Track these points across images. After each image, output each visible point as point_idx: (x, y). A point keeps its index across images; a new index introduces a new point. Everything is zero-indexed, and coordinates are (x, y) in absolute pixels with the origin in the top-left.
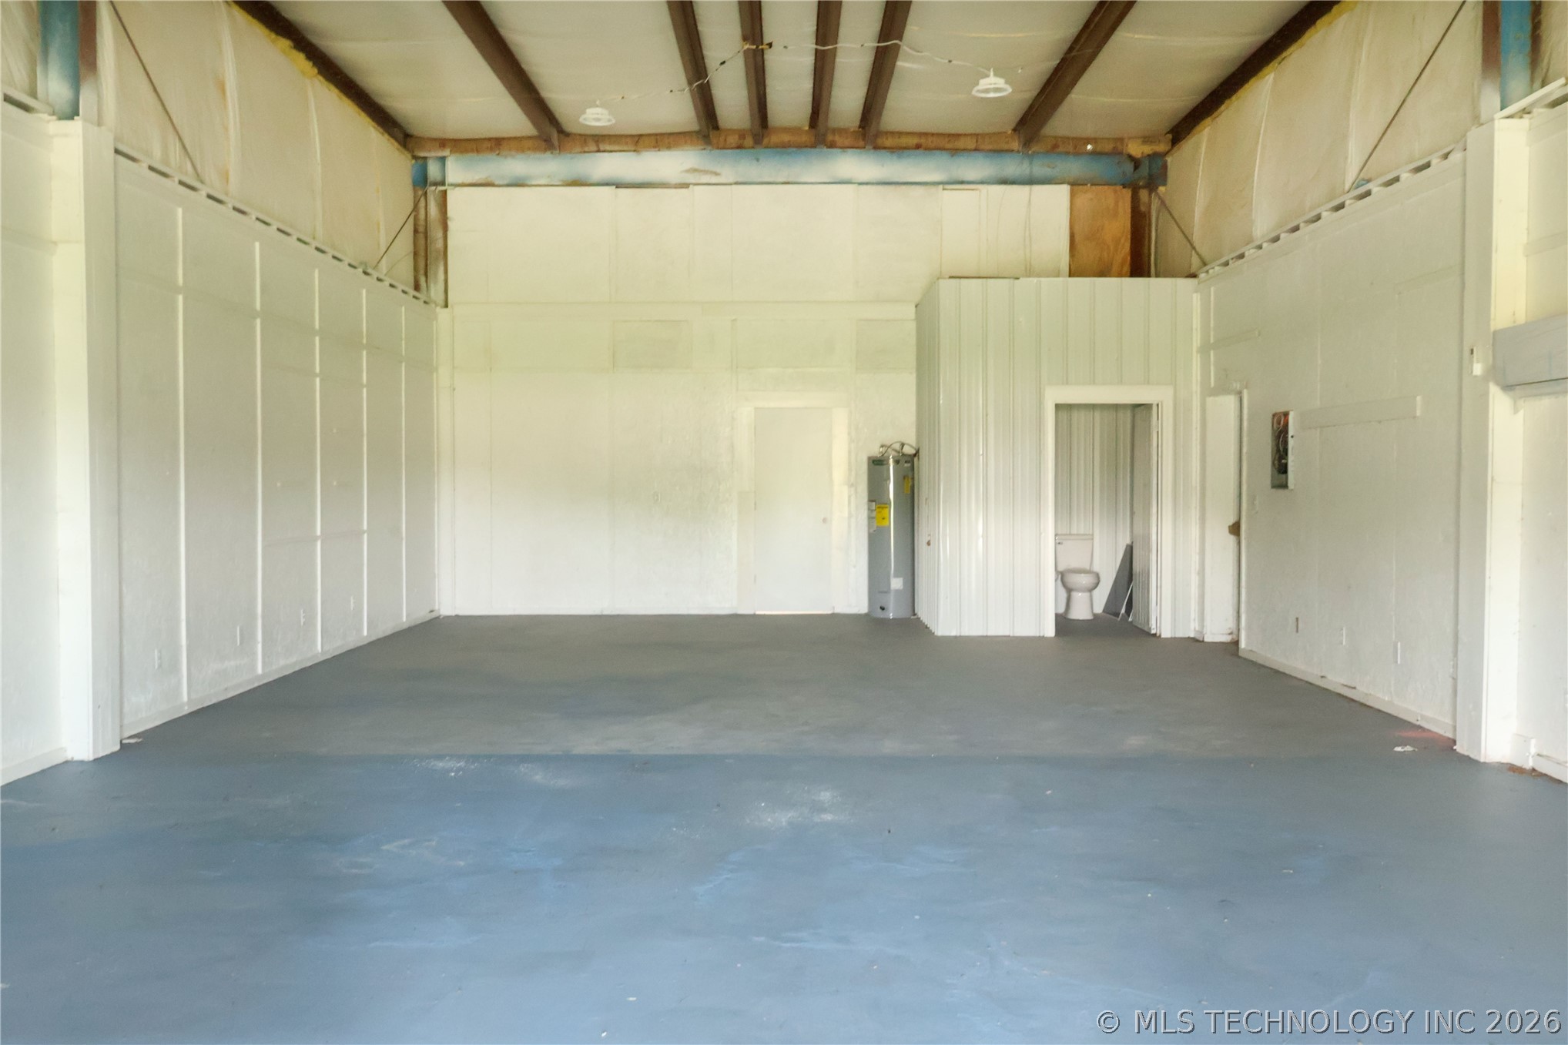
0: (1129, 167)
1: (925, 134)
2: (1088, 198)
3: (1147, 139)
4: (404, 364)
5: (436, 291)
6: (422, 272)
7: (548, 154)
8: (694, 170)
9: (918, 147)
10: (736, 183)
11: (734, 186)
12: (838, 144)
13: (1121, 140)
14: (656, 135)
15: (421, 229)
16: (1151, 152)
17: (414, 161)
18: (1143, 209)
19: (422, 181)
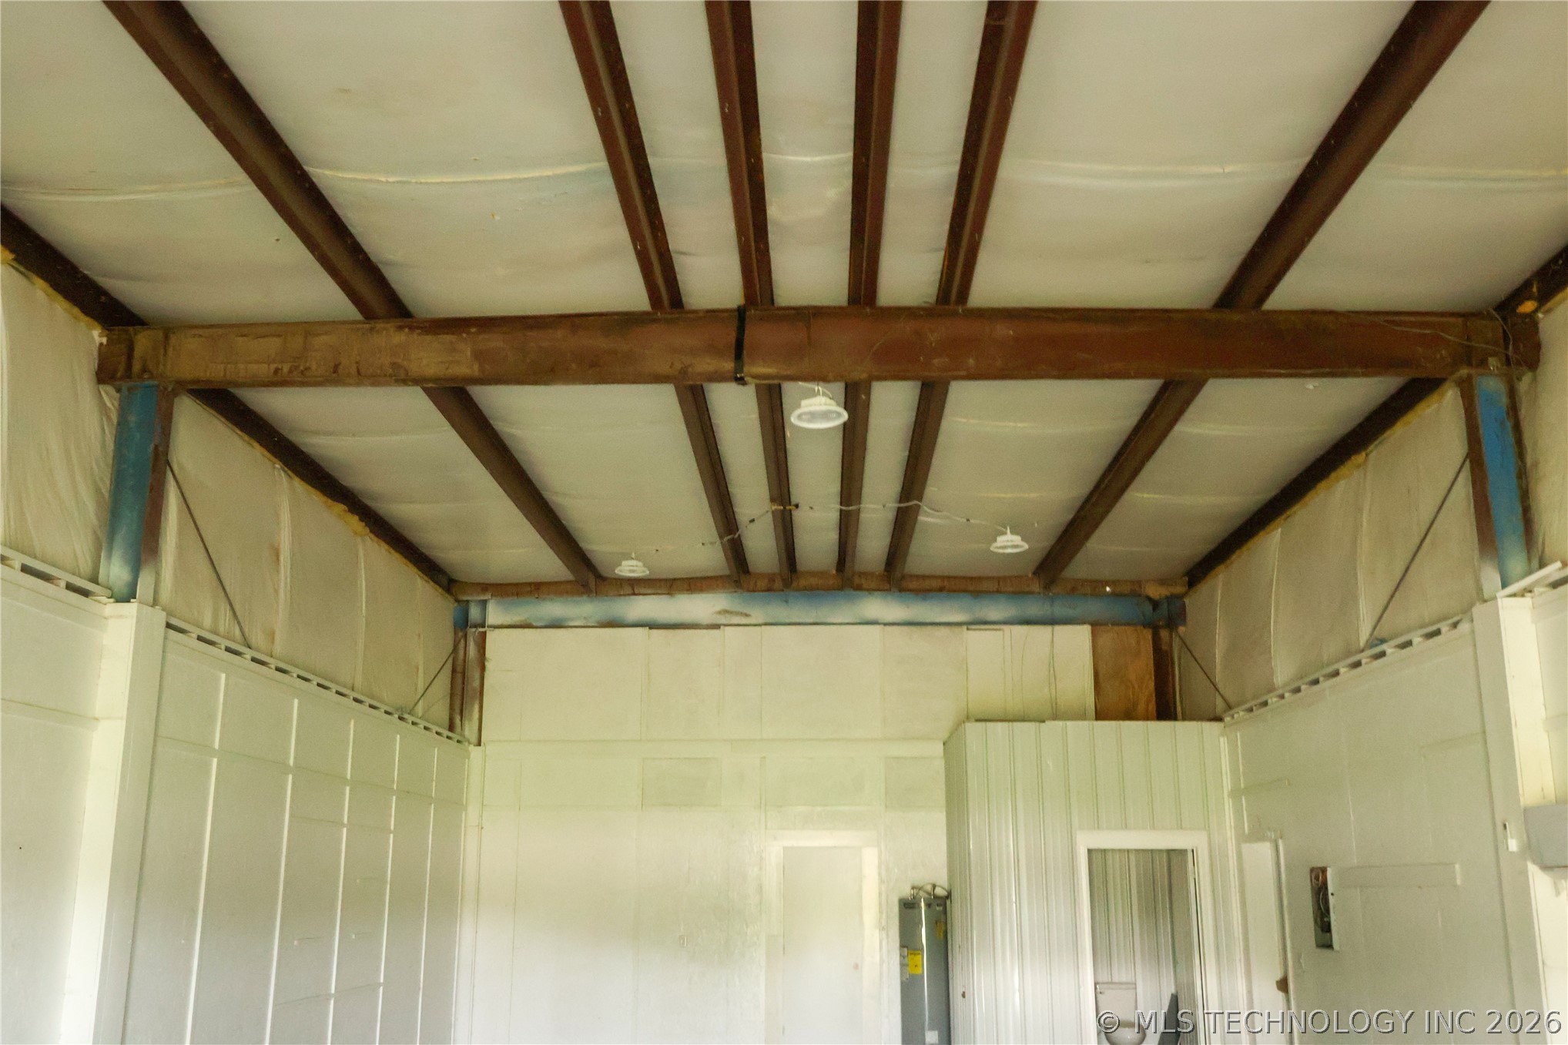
0: (1148, 608)
1: (949, 578)
2: (1108, 638)
3: (1163, 582)
4: (433, 805)
5: (470, 730)
6: (457, 710)
7: (585, 597)
8: (725, 612)
9: (941, 589)
10: (766, 624)
11: (763, 627)
12: (864, 586)
13: (1139, 583)
14: (689, 579)
15: (459, 669)
16: (1168, 594)
17: (456, 604)
18: (1164, 647)
19: (463, 624)
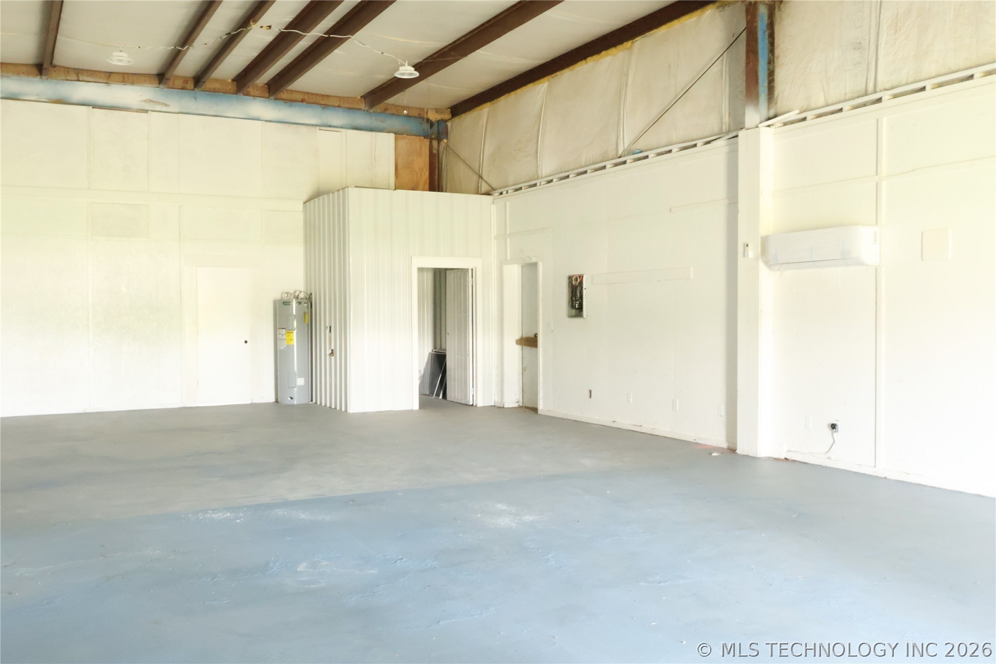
1: (308, 93)
2: (404, 142)
3: (438, 111)
7: (38, 78)
8: (150, 101)
9: (303, 101)
10: (181, 113)
12: (252, 94)
14: (124, 74)
16: (440, 119)
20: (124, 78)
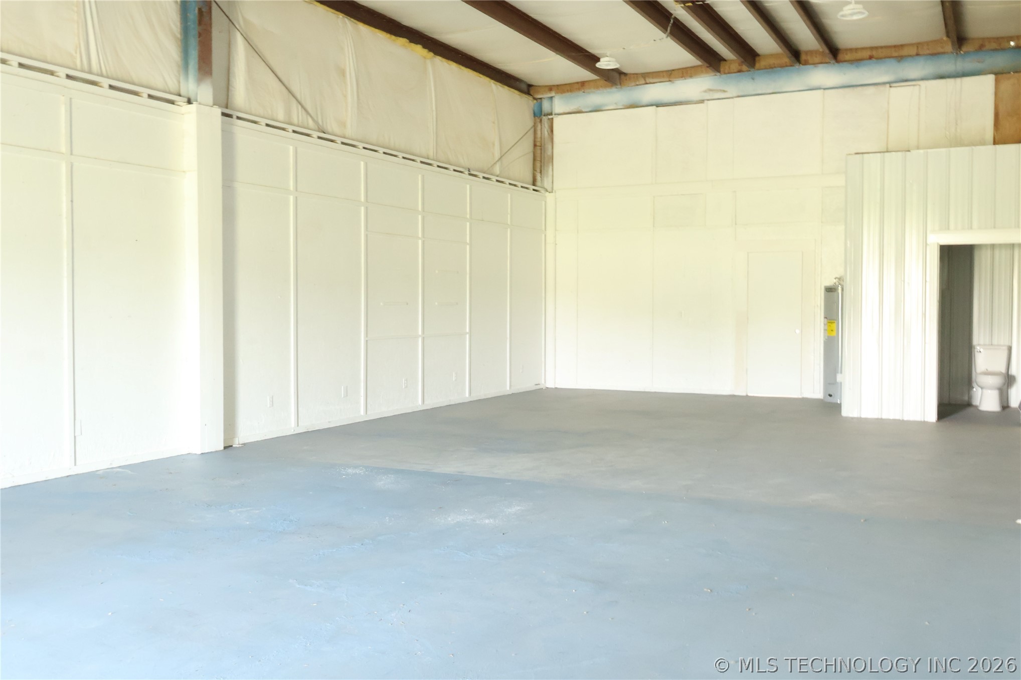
1: (877, 48)
4: (509, 230)
5: (547, 184)
6: (538, 170)
7: (614, 89)
8: (711, 90)
9: (871, 58)
10: (739, 96)
11: (735, 99)
14: (683, 69)
15: (538, 144)
17: (535, 101)
19: (539, 114)
20: (683, 74)
